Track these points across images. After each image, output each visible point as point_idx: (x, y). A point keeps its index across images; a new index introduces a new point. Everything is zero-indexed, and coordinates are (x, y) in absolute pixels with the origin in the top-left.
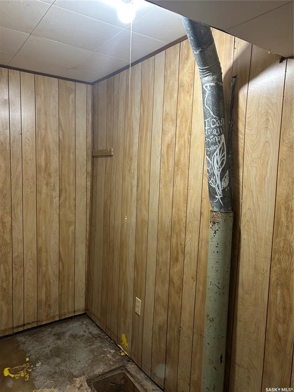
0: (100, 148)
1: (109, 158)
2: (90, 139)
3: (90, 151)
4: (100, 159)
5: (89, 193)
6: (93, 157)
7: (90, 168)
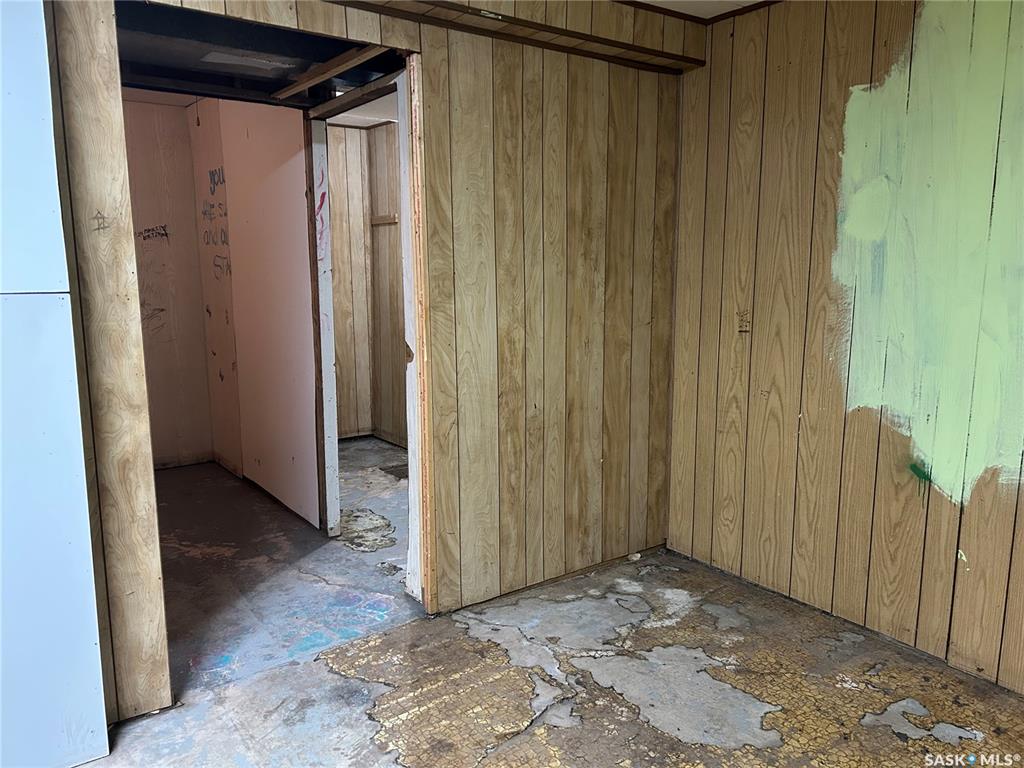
0: (381, 214)
1: (393, 227)
2: (367, 202)
3: (368, 218)
4: (381, 228)
5: (369, 275)
6: (372, 226)
7: (369, 241)
